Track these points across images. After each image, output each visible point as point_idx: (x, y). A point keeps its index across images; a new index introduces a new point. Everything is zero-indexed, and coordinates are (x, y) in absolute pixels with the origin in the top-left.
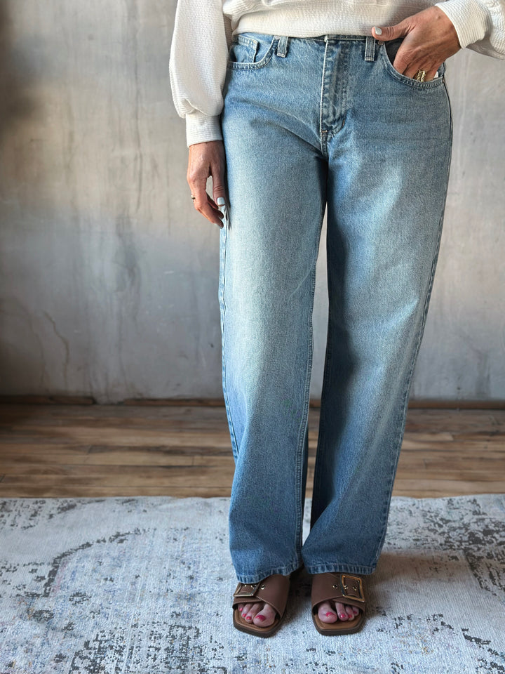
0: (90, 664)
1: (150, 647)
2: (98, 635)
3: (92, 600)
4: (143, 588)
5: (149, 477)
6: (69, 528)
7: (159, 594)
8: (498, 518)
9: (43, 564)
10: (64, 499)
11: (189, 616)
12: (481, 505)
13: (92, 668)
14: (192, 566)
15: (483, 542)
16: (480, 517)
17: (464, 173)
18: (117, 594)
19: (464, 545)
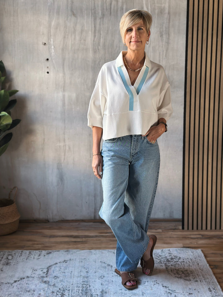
1: (77, 289)
2: (62, 287)
3: (60, 278)
4: (74, 275)
5: (70, 245)
7: (78, 276)
8: (175, 255)
9: (44, 269)
10: (47, 251)
11: (87, 282)
12: (171, 251)
13: (62, 294)
15: (170, 261)
16: (170, 254)
18: (67, 276)
19: (165, 262)
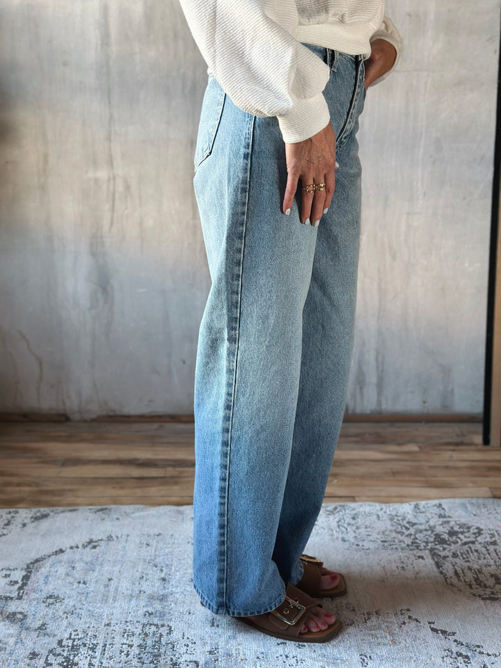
0: (64, 660)
1: (123, 644)
2: (71, 634)
3: (66, 601)
4: (116, 589)
6: (42, 536)
7: (131, 595)
8: (463, 521)
9: (17, 569)
10: (37, 509)
11: (162, 615)
12: (446, 509)
13: (65, 664)
14: (164, 569)
15: (448, 543)
16: (445, 519)
17: (425, 194)
18: (90, 595)
19: (430, 545)
